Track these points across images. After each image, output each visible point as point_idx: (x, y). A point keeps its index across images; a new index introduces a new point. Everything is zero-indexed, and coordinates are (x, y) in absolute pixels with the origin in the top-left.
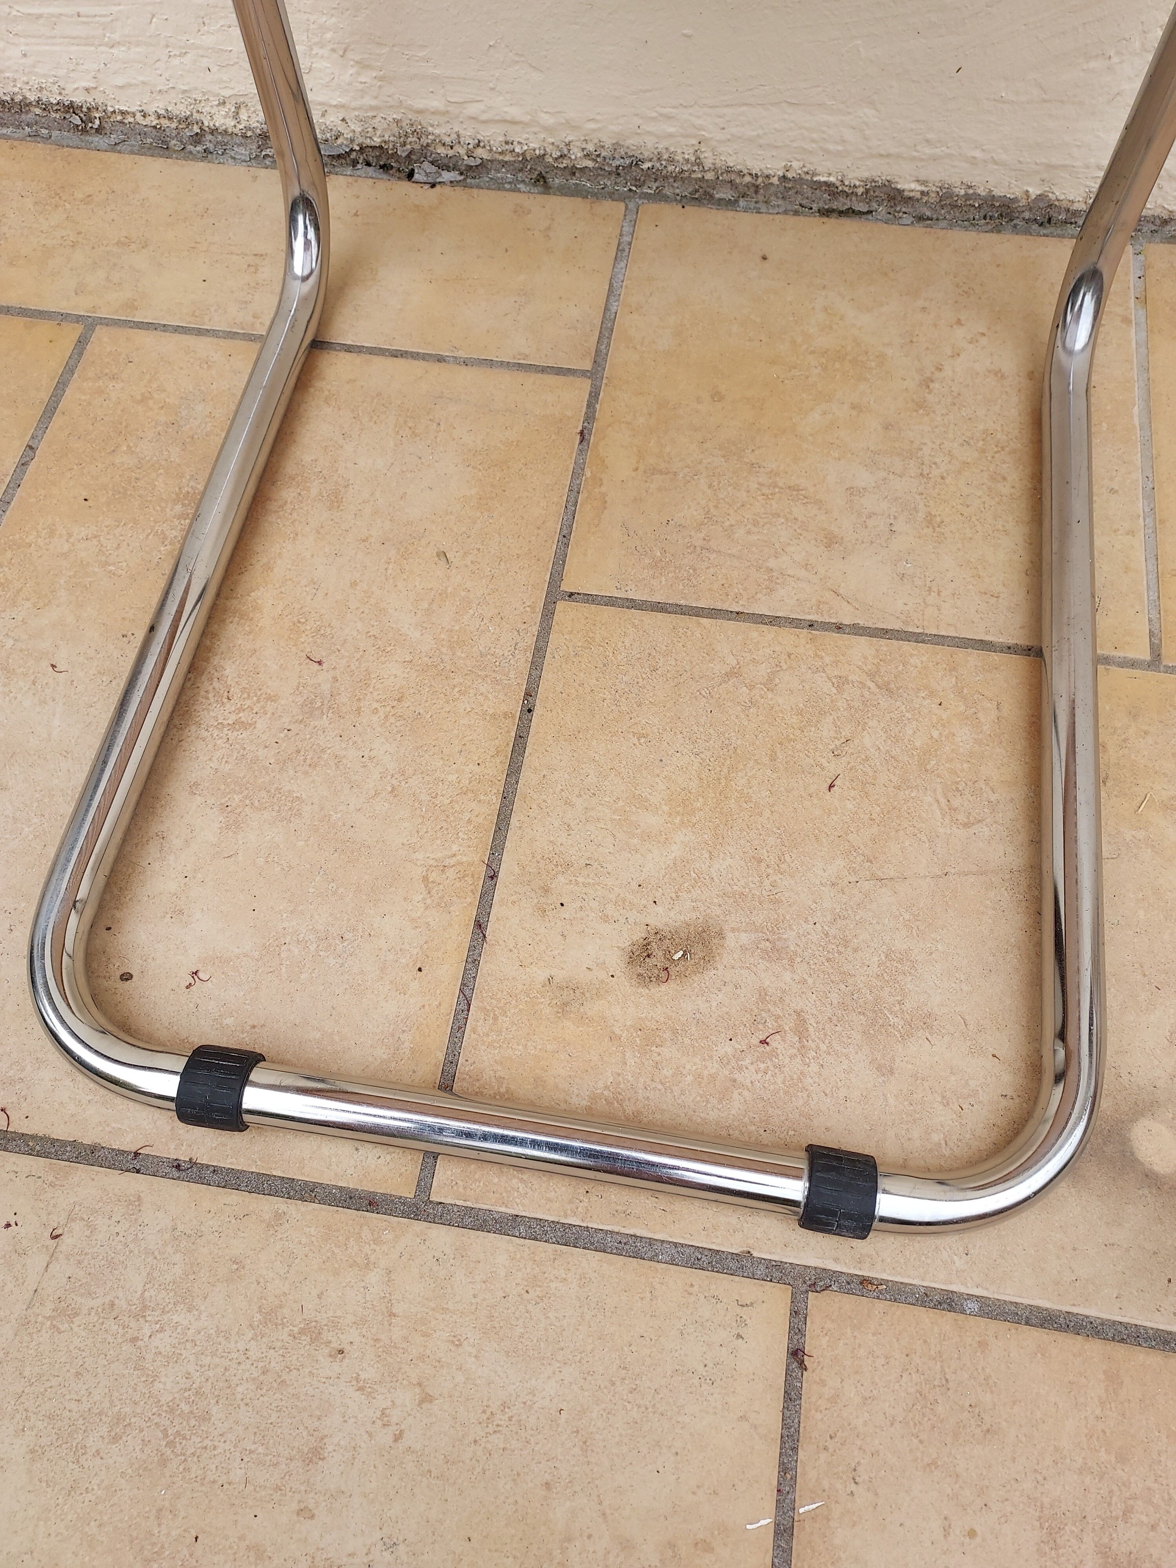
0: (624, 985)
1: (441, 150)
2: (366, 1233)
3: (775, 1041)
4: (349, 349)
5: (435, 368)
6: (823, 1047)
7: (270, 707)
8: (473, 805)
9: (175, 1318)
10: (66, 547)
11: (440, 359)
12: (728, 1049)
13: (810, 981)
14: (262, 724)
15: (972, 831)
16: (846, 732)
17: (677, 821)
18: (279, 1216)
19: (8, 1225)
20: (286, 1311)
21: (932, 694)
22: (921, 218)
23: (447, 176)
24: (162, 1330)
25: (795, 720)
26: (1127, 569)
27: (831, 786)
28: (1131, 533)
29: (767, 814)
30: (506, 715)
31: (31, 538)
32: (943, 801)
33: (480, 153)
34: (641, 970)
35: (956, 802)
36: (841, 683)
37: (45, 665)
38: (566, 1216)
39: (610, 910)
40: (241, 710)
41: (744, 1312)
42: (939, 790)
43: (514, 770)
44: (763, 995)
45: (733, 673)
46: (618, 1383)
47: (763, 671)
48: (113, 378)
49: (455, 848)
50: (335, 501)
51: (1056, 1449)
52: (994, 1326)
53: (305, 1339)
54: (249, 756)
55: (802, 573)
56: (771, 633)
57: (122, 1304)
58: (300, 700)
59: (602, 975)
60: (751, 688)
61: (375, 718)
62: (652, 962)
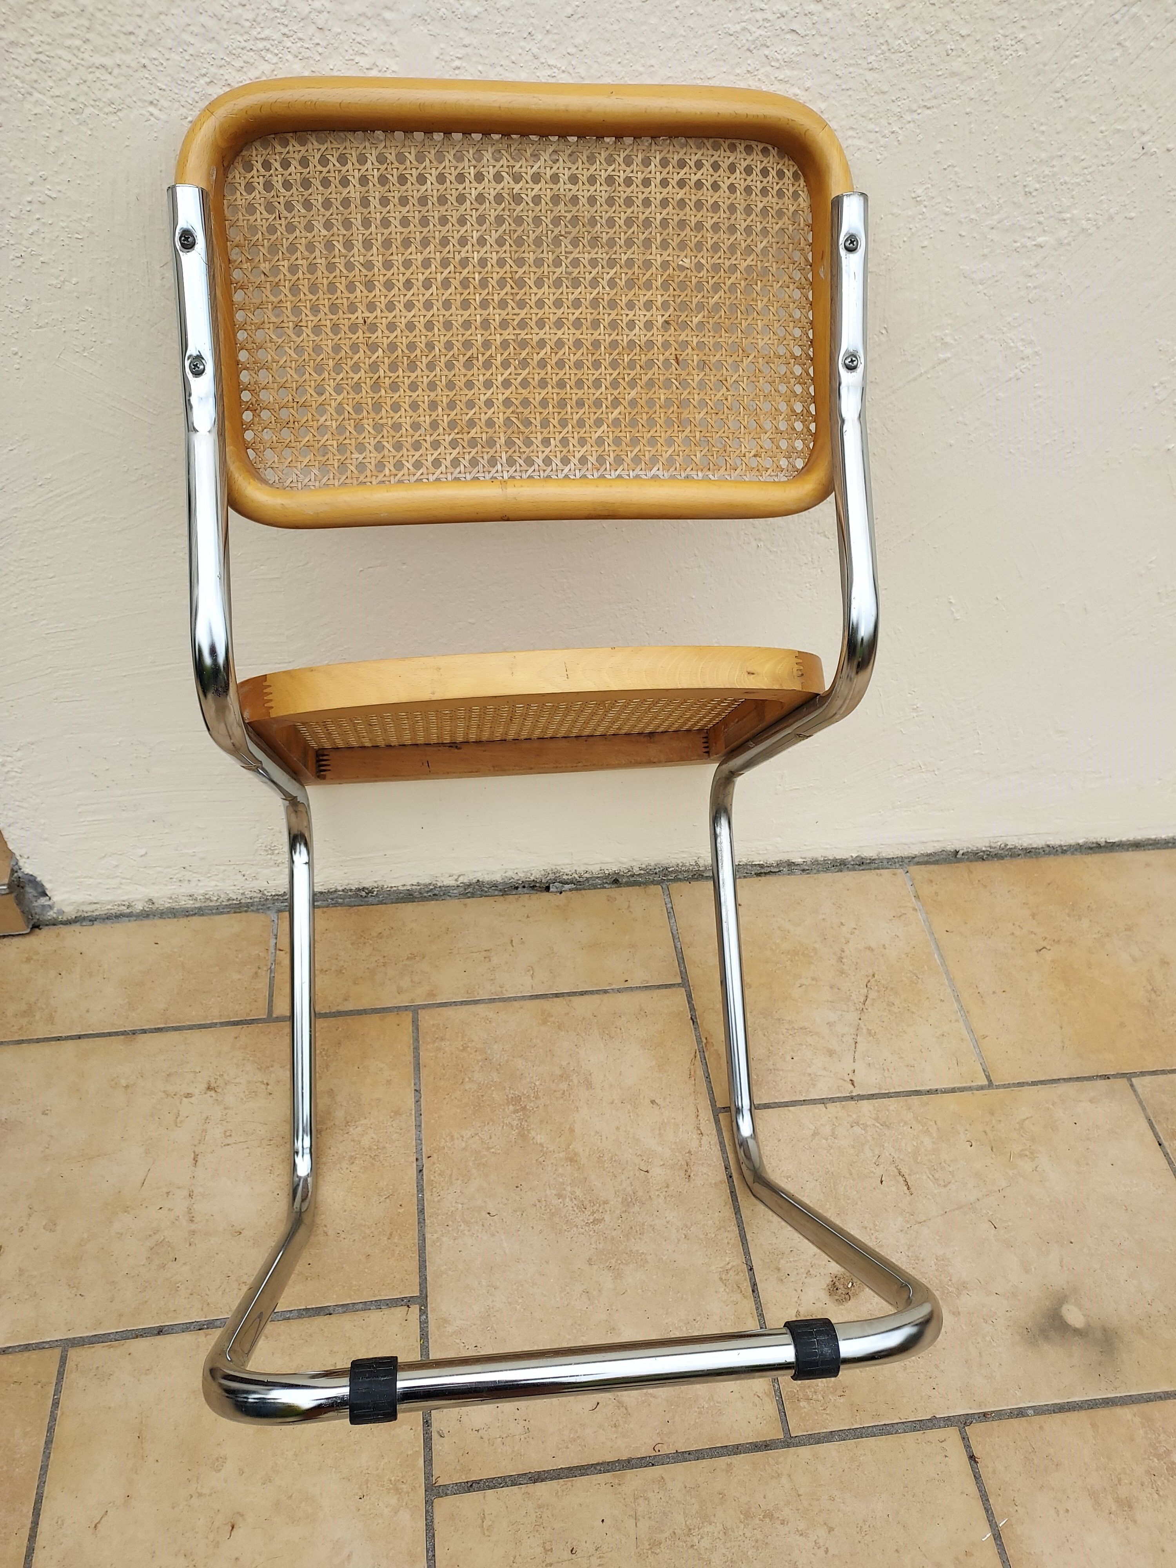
1: (565, 877)
2: (771, 1461)
5: (605, 997)
7: (607, 1207)
8: (726, 1234)
10: (464, 1144)
11: (605, 992)
14: (607, 1218)
15: (948, 1188)
16: (877, 1152)
20: (753, 1510)
21: (906, 1123)
22: (803, 870)
23: (567, 887)
24: (702, 1538)
25: (852, 1151)
27: (881, 1182)
28: (957, 1021)
29: (859, 1203)
30: (721, 1182)
31: (443, 1144)
32: (930, 1176)
33: (587, 875)
34: (837, 1297)
35: (936, 1176)
36: (865, 1126)
37: (484, 1214)
39: (811, 1271)
40: (593, 1213)
41: (943, 1444)
42: (927, 1171)
45: (815, 1134)
46: (906, 1495)
47: (828, 1129)
48: (442, 1039)
49: (727, 1259)
50: (588, 1084)
51: (1085, 1464)
52: (1042, 1418)
53: (767, 1520)
54: (609, 1237)
55: (824, 1073)
56: (823, 1108)
57: (678, 1531)
58: (620, 1200)
59: (821, 1305)
60: (827, 1139)
61: (660, 1200)
62: (840, 1291)
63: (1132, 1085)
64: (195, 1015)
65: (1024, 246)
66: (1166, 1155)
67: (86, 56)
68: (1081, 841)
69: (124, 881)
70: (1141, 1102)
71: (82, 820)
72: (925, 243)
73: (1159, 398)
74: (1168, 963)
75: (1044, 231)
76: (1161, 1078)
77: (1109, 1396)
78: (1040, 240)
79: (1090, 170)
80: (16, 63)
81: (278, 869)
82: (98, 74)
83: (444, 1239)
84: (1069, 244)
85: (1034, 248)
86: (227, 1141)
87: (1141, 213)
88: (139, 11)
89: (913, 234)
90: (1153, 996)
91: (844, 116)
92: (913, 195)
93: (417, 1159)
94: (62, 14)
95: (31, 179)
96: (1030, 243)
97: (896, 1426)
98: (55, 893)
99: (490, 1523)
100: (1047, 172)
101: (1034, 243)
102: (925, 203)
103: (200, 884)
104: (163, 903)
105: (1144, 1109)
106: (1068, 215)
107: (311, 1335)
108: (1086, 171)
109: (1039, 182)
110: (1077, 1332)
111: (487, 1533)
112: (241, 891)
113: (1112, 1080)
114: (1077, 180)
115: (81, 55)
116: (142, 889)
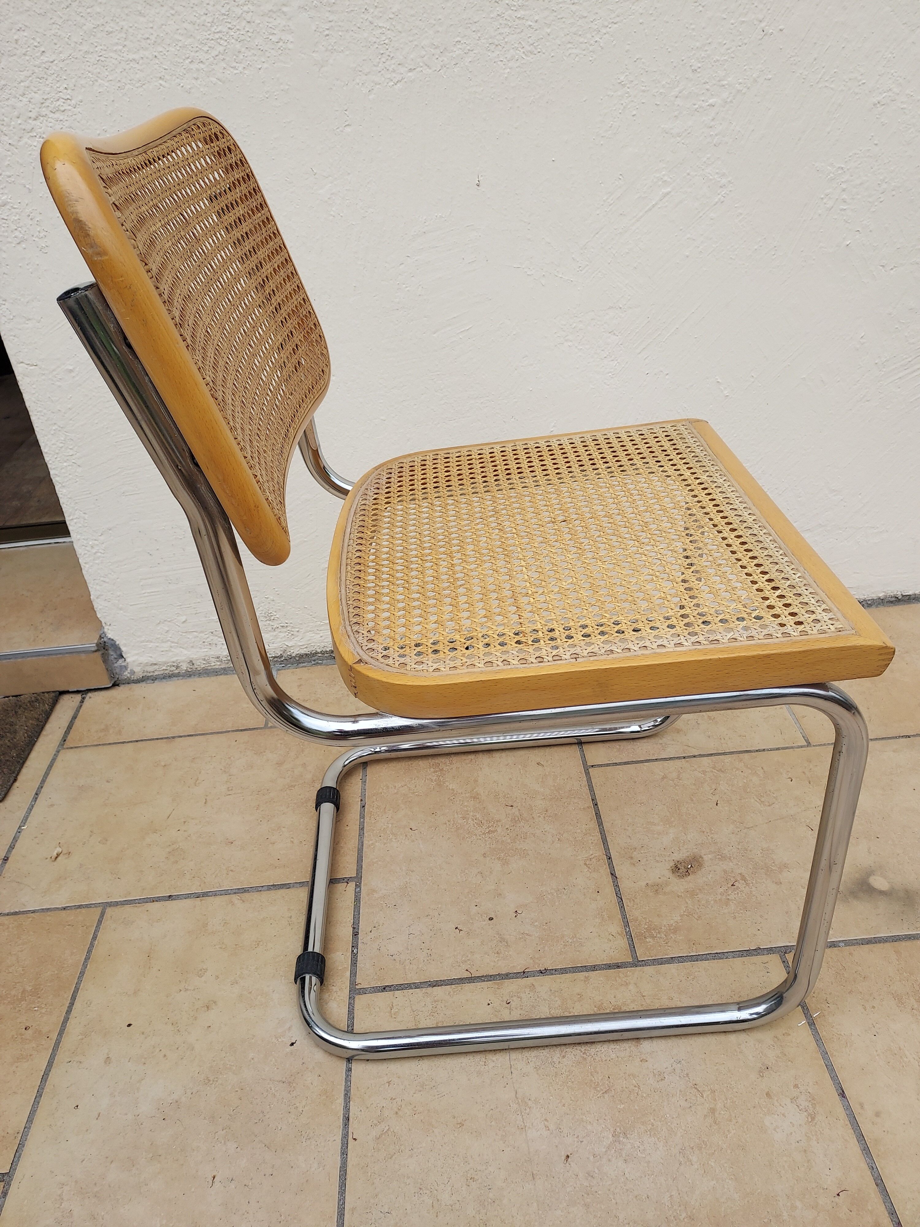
0: (674, 880)
2: (621, 975)
3: (736, 884)
6: (754, 882)
7: (499, 824)
8: (591, 837)
10: (396, 791)
12: (721, 890)
13: (739, 864)
14: (499, 830)
15: (772, 807)
16: (714, 787)
17: (668, 826)
18: (587, 978)
19: (489, 1004)
20: (605, 1005)
21: (738, 769)
25: (694, 787)
26: (785, 719)
27: (717, 805)
29: (698, 817)
30: (588, 807)
31: (381, 790)
32: (758, 800)
34: (678, 874)
35: (763, 799)
36: (704, 772)
37: (408, 829)
38: (690, 953)
39: (657, 858)
40: (489, 827)
41: (766, 965)
42: (755, 797)
43: (600, 824)
44: (725, 871)
45: (664, 778)
46: (733, 996)
47: (675, 775)
49: (591, 852)
51: (889, 977)
52: (852, 948)
54: (500, 841)
55: (674, 742)
56: (671, 763)
58: (509, 819)
59: (665, 879)
60: (673, 780)
61: (540, 819)
62: (681, 871)
64: (215, 727)
65: (701, 107)
67: (125, 55)
68: (881, 595)
69: (173, 645)
71: (143, 592)
72: (634, 113)
73: (828, 206)
75: (712, 95)
77: (911, 933)
78: (711, 101)
79: (732, 50)
80: (89, 64)
81: (275, 633)
82: (131, 65)
83: (377, 844)
84: (731, 102)
85: (708, 107)
86: (229, 793)
87: (775, 74)
88: (151, 25)
89: (624, 107)
91: (563, 35)
92: (619, 81)
93: (361, 800)
94: (111, 32)
95: (98, 132)
96: (705, 105)
97: (726, 954)
98: (129, 655)
99: (397, 1010)
100: (703, 55)
101: (707, 104)
102: (628, 85)
104: (200, 665)
106: (726, 82)
107: (275, 900)
108: (729, 51)
109: (699, 62)
110: (882, 893)
111: (394, 1016)
113: (912, 738)
114: (725, 58)
115: (122, 55)
116: (186, 652)
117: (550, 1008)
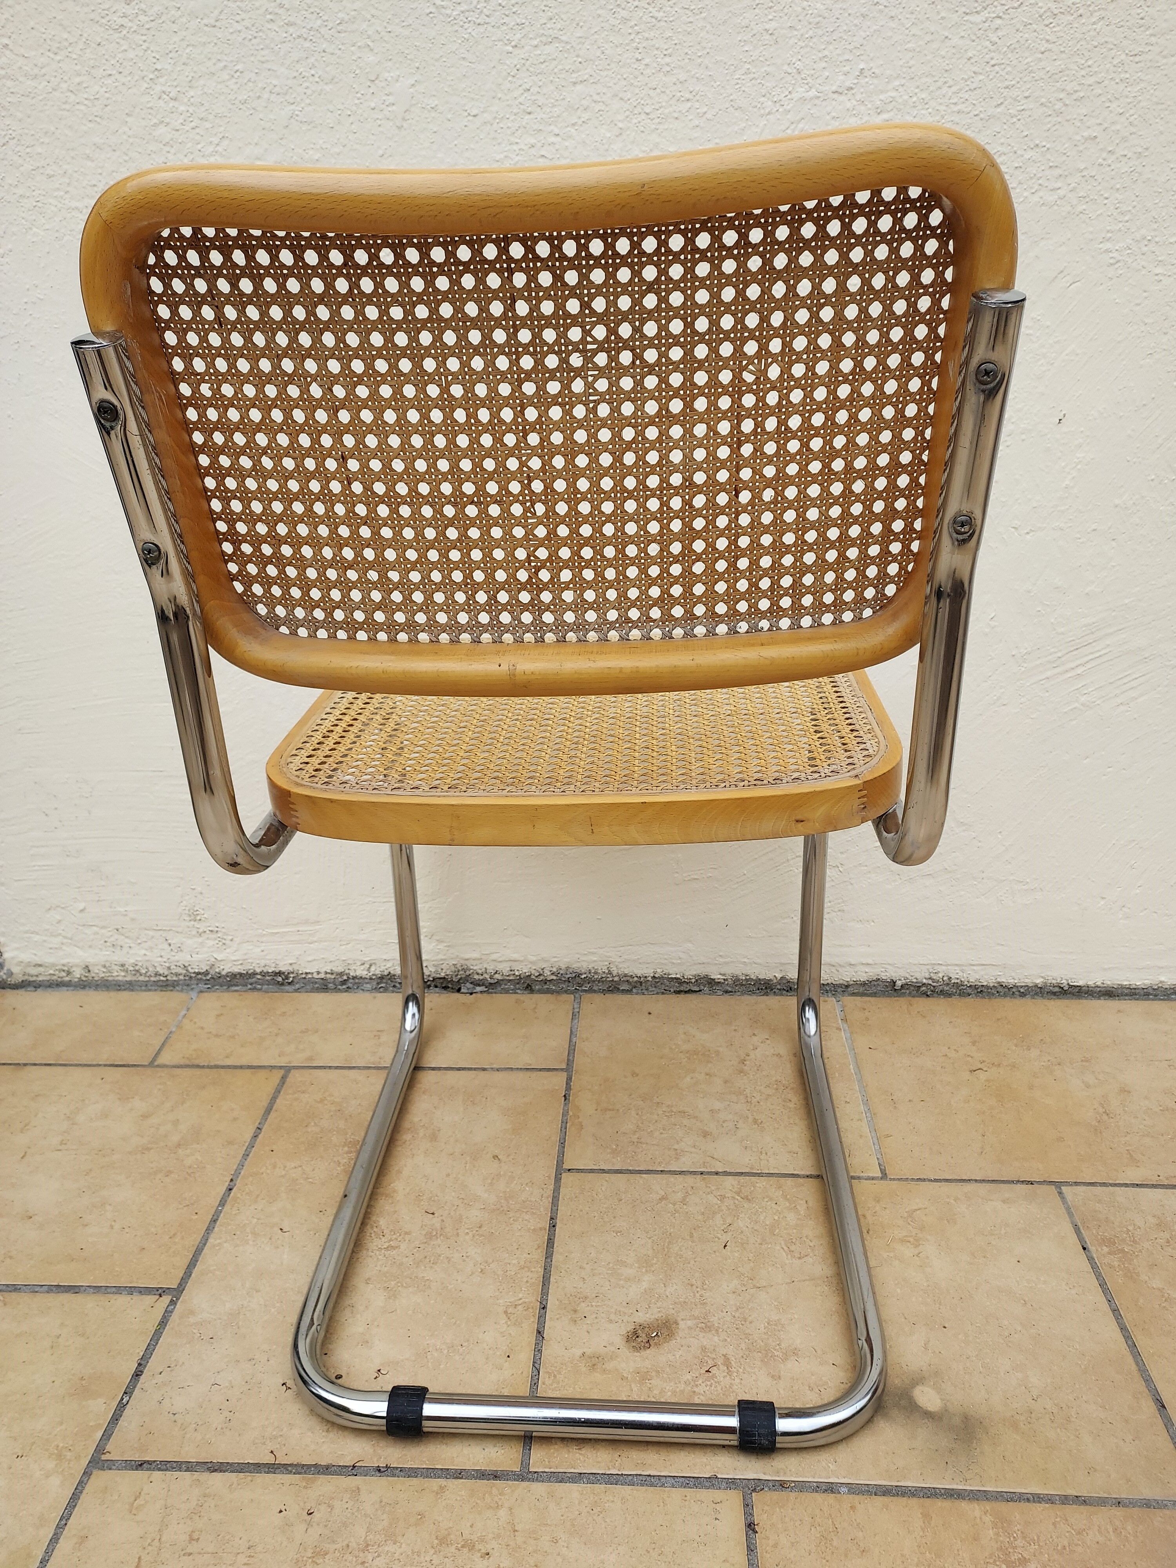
0: (625, 1352)
1: (476, 977)
2: (494, 1491)
3: (714, 1370)
4: (433, 1069)
5: (482, 1073)
6: (741, 1370)
7: (407, 1237)
8: (529, 1274)
9: (386, 1548)
10: (283, 1173)
11: (484, 1069)
12: (689, 1377)
13: (729, 1340)
14: (403, 1246)
15: (803, 1260)
16: (729, 1221)
17: (644, 1270)
18: (442, 1489)
19: (281, 1511)
20: (452, 1537)
21: (771, 1199)
22: (727, 992)
23: (478, 989)
24: (379, 1556)
25: (700, 1217)
26: (861, 1136)
27: (725, 1246)
28: (860, 1120)
29: (692, 1262)
30: (541, 1229)
31: (263, 1170)
32: (785, 1248)
33: (497, 976)
34: (634, 1344)
35: (793, 1248)
36: (722, 1198)
37: (276, 1229)
38: (609, 1469)
39: (612, 1317)
40: (391, 1240)
41: (718, 1507)
42: (783, 1243)
43: (549, 1255)
44: (704, 1349)
45: (662, 1199)
46: (651, 1551)
47: (680, 1195)
48: (303, 1092)
49: (521, 1296)
50: (434, 1137)
51: (902, 1555)
52: (857, 1498)
53: (466, 1550)
54: (398, 1262)
55: (693, 1150)
56: (680, 1178)
57: (353, 1545)
58: (424, 1232)
59: (613, 1349)
60: (674, 1204)
61: (467, 1237)
62: (639, 1340)
63: (1060, 1193)
64: (85, 1057)
66: (1090, 1259)
67: (66, 202)
68: (1039, 981)
69: (65, 941)
70: (1068, 1209)
71: (33, 864)
74: (1129, 1092)
76: (1099, 1189)
77: (955, 1487)
80: (23, 209)
81: (200, 940)
82: (73, 214)
83: (225, 1245)
86: (60, 1148)
88: (100, 171)
90: (1105, 1117)
93: (232, 1180)
94: (53, 176)
95: (27, 287)
97: (663, 1480)
98: (6, 949)
99: (143, 1502)
103: (131, 952)
104: (98, 973)
105: (1070, 1214)
107: (49, 1308)
110: (928, 1415)
111: (134, 1511)
112: (167, 965)
113: (1036, 1185)
115: (63, 202)
116: (80, 953)
117: (369, 1530)
